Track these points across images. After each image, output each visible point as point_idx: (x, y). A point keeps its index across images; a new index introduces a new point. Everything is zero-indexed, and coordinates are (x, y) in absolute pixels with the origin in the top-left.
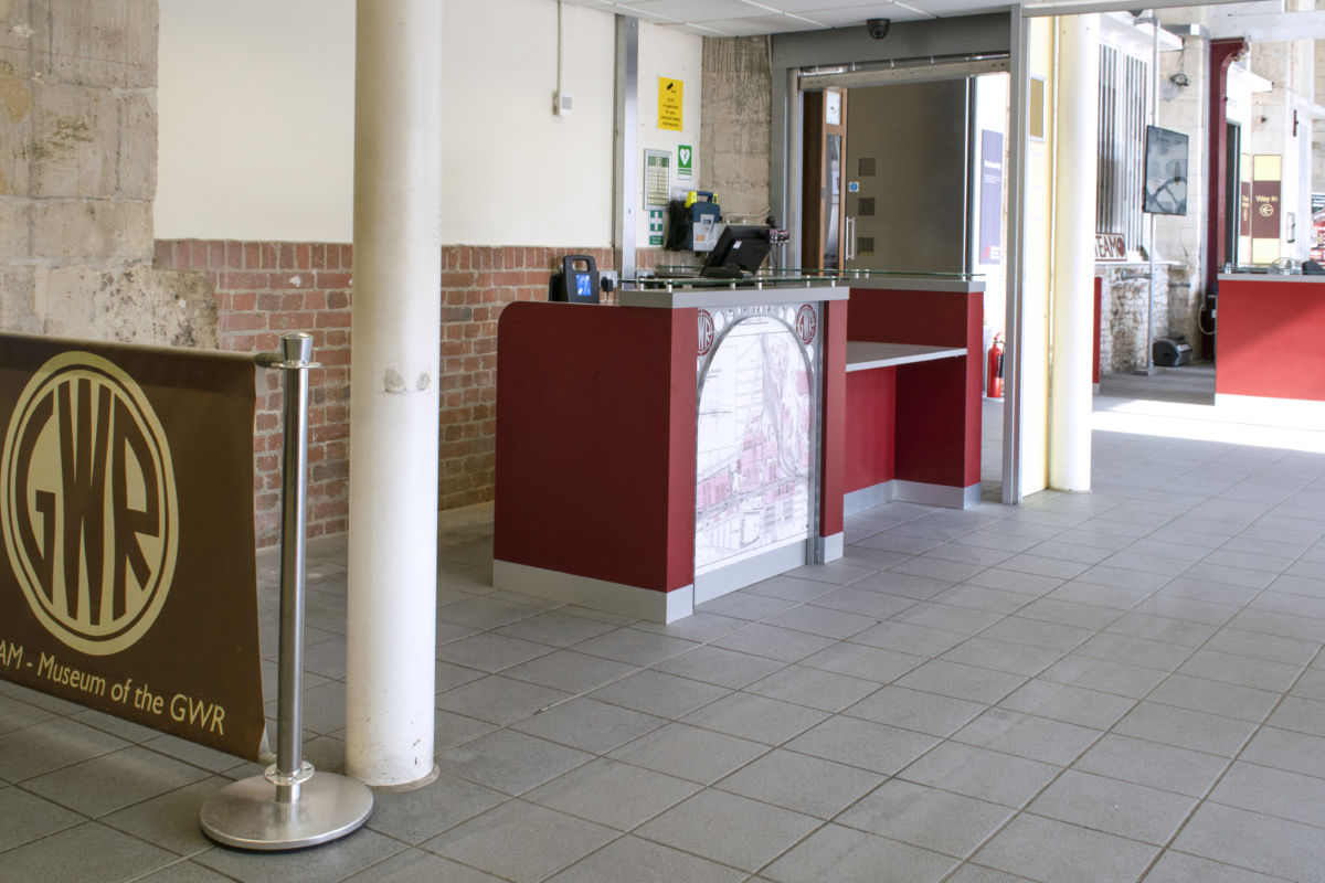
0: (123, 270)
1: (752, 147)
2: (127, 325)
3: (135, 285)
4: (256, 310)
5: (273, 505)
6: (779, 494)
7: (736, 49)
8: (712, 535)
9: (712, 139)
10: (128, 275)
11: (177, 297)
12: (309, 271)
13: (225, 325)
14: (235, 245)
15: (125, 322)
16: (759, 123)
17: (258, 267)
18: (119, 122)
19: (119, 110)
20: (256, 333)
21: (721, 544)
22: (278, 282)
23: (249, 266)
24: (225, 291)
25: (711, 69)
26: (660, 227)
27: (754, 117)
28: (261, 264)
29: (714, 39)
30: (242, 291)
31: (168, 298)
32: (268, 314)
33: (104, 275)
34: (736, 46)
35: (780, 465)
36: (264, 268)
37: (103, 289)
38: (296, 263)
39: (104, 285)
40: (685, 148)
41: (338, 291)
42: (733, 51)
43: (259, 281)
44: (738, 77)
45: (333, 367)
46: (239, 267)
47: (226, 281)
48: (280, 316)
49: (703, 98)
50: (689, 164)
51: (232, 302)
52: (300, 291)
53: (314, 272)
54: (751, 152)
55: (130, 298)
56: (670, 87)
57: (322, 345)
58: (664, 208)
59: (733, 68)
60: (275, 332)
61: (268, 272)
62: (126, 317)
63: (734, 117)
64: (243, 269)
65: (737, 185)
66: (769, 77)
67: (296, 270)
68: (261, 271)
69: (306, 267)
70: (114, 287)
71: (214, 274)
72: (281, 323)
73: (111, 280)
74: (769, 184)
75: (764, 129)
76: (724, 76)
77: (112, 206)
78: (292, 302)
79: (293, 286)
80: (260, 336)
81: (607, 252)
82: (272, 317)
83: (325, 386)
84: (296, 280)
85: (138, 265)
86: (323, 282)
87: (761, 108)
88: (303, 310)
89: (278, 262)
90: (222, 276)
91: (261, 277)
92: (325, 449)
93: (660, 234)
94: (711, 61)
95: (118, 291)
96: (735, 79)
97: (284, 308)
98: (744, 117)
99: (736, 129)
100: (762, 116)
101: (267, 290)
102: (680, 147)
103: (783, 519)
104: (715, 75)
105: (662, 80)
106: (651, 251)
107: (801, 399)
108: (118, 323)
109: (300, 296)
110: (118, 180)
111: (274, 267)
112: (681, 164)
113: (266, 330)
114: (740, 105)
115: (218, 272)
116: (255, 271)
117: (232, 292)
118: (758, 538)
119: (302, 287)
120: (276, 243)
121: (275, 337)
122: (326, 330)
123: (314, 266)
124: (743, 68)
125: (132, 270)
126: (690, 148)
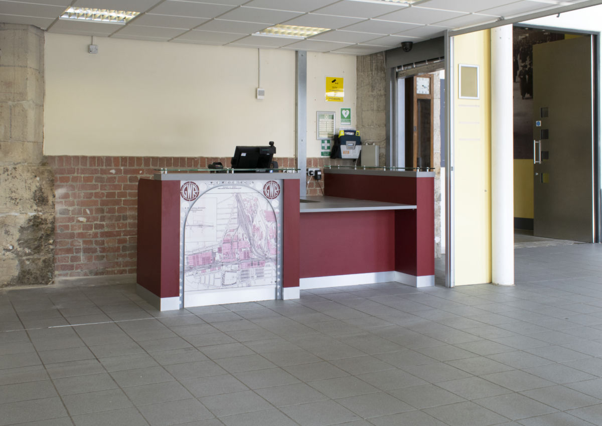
0: (13, 166)
1: (378, 107)
2: (14, 186)
3: (17, 172)
4: (94, 182)
5: (103, 259)
6: (252, 265)
7: (371, 60)
8: (200, 278)
9: (361, 104)
10: (15, 168)
11: (36, 176)
12: (119, 168)
13: (79, 188)
14: (84, 158)
15: (13, 185)
16: (381, 95)
17: (95, 165)
18: (11, 114)
19: (11, 110)
20: (94, 191)
21: (207, 282)
22: (103, 172)
23: (91, 165)
24: (79, 175)
25: (360, 71)
26: (328, 148)
27: (379, 92)
28: (96, 165)
29: (362, 56)
30: (87, 175)
31: (32, 176)
32: (99, 184)
33: (4, 168)
34: (370, 58)
35: (252, 252)
36: (98, 166)
37: (4, 173)
38: (113, 164)
39: (4, 172)
40: (346, 109)
41: (135, 175)
42: (369, 62)
43: (96, 171)
44: (372, 74)
45: (132, 206)
46: (86, 166)
47: (80, 171)
48: (105, 185)
49: (357, 85)
50: (349, 117)
51: (82, 179)
52: (115, 176)
53: (122, 168)
54: (378, 110)
55: (16, 177)
56: (334, 81)
57: (126, 197)
58: (330, 139)
59: (369, 69)
60: (103, 191)
61: (99, 168)
62: (14, 183)
63: (371, 93)
64: (88, 166)
65: (372, 127)
66: (385, 73)
67: (113, 167)
68: (97, 168)
69: (118, 166)
70: (9, 173)
71: (74, 169)
72: (106, 188)
73: (7, 170)
74: (386, 125)
75: (383, 98)
76: (366, 74)
77: (9, 144)
78: (112, 179)
79: (112, 174)
80: (95, 193)
81: (291, 159)
82: (101, 186)
83: (128, 214)
84: (113, 171)
85: (19, 165)
86: (126, 172)
87: (382, 89)
88: (116, 183)
89: (104, 164)
90: (78, 169)
91: (96, 170)
92: (128, 239)
93: (329, 151)
94: (360, 67)
95: (11, 174)
96: (371, 75)
97: (107, 182)
98: (375, 93)
99: (371, 99)
100: (382, 92)
101: (99, 175)
102: (342, 110)
103: (256, 276)
104: (362, 73)
105: (328, 79)
106: (321, 159)
107: (269, 224)
108: (11, 185)
109: (115, 178)
110: (11, 134)
111: (103, 166)
112: (342, 117)
113: (98, 190)
114: (373, 88)
115: (76, 168)
116: (94, 168)
117: (83, 176)
118: (236, 283)
119: (116, 174)
120: (104, 157)
121: (103, 193)
122: (128, 191)
123: (122, 166)
124: (374, 70)
125: (17, 166)
126: (349, 110)
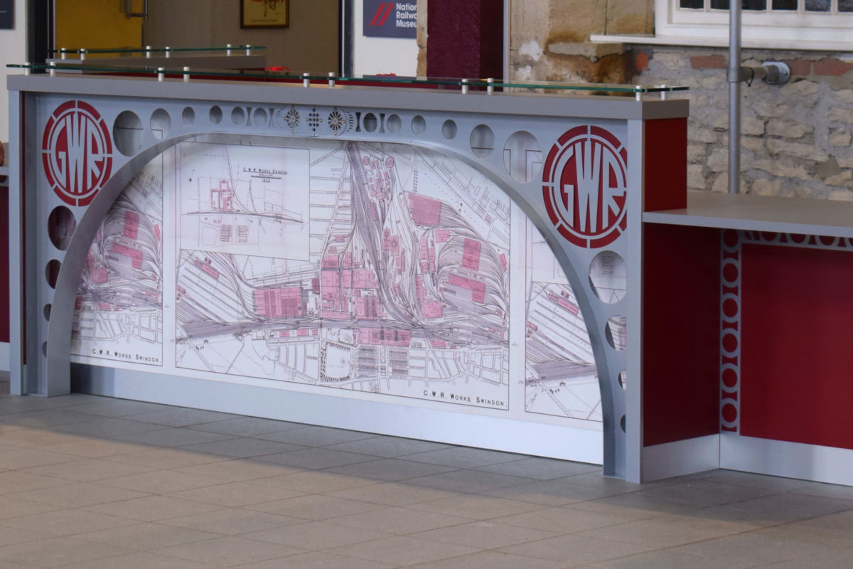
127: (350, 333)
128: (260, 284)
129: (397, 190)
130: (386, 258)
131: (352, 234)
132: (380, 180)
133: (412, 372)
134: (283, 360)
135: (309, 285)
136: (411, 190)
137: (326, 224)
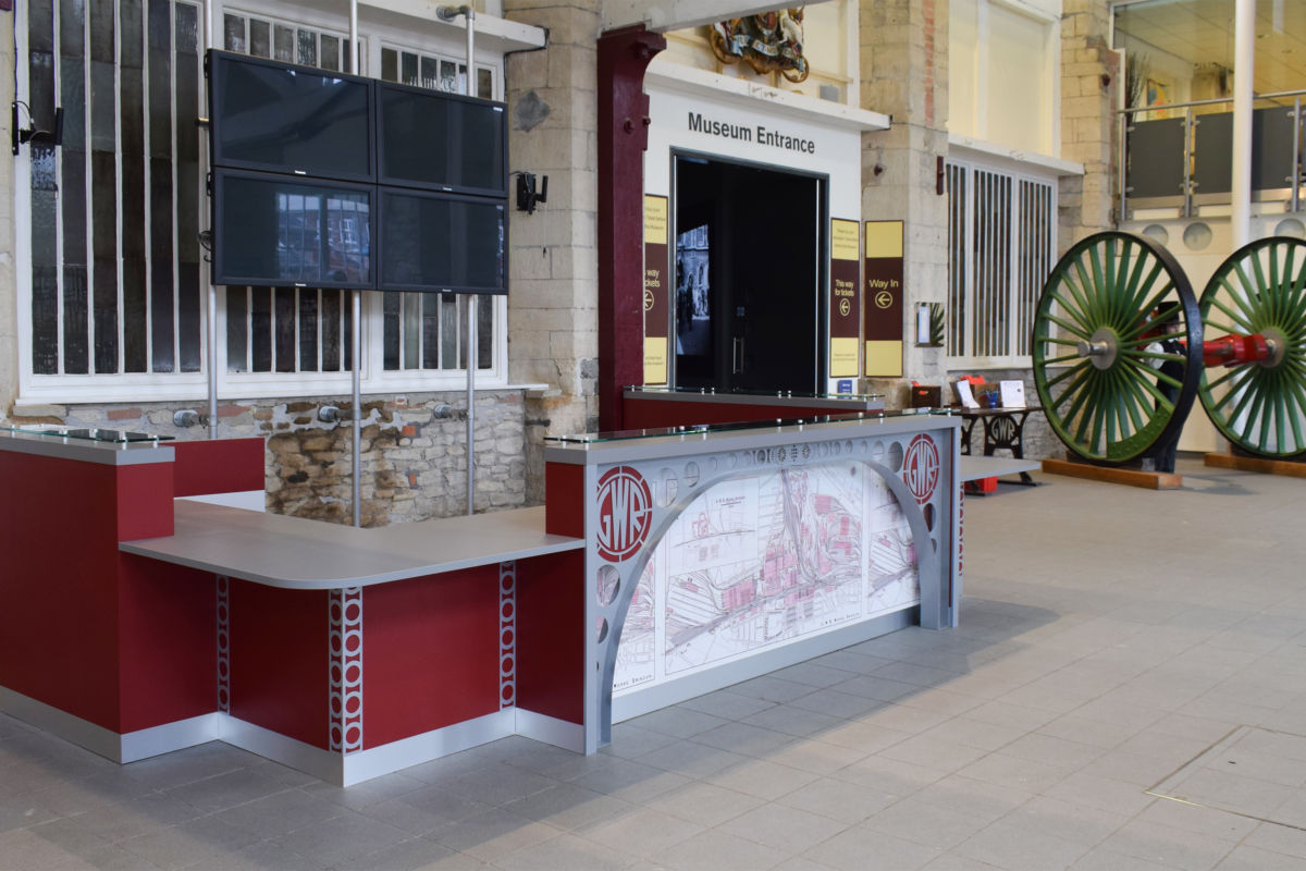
127: (782, 601)
128: (727, 586)
129: (809, 493)
130: (802, 542)
131: (783, 532)
132: (799, 490)
133: (815, 613)
134: (741, 637)
135: (758, 575)
136: (815, 492)
137: (768, 529)
